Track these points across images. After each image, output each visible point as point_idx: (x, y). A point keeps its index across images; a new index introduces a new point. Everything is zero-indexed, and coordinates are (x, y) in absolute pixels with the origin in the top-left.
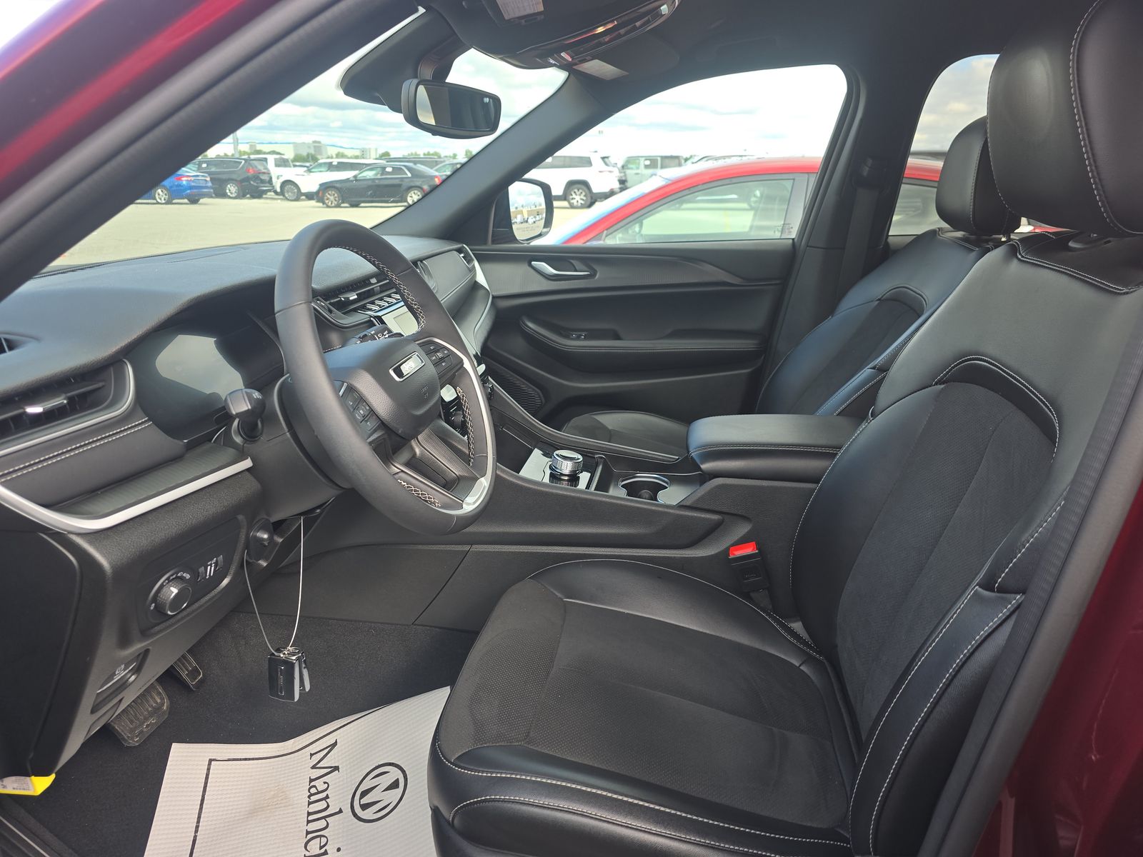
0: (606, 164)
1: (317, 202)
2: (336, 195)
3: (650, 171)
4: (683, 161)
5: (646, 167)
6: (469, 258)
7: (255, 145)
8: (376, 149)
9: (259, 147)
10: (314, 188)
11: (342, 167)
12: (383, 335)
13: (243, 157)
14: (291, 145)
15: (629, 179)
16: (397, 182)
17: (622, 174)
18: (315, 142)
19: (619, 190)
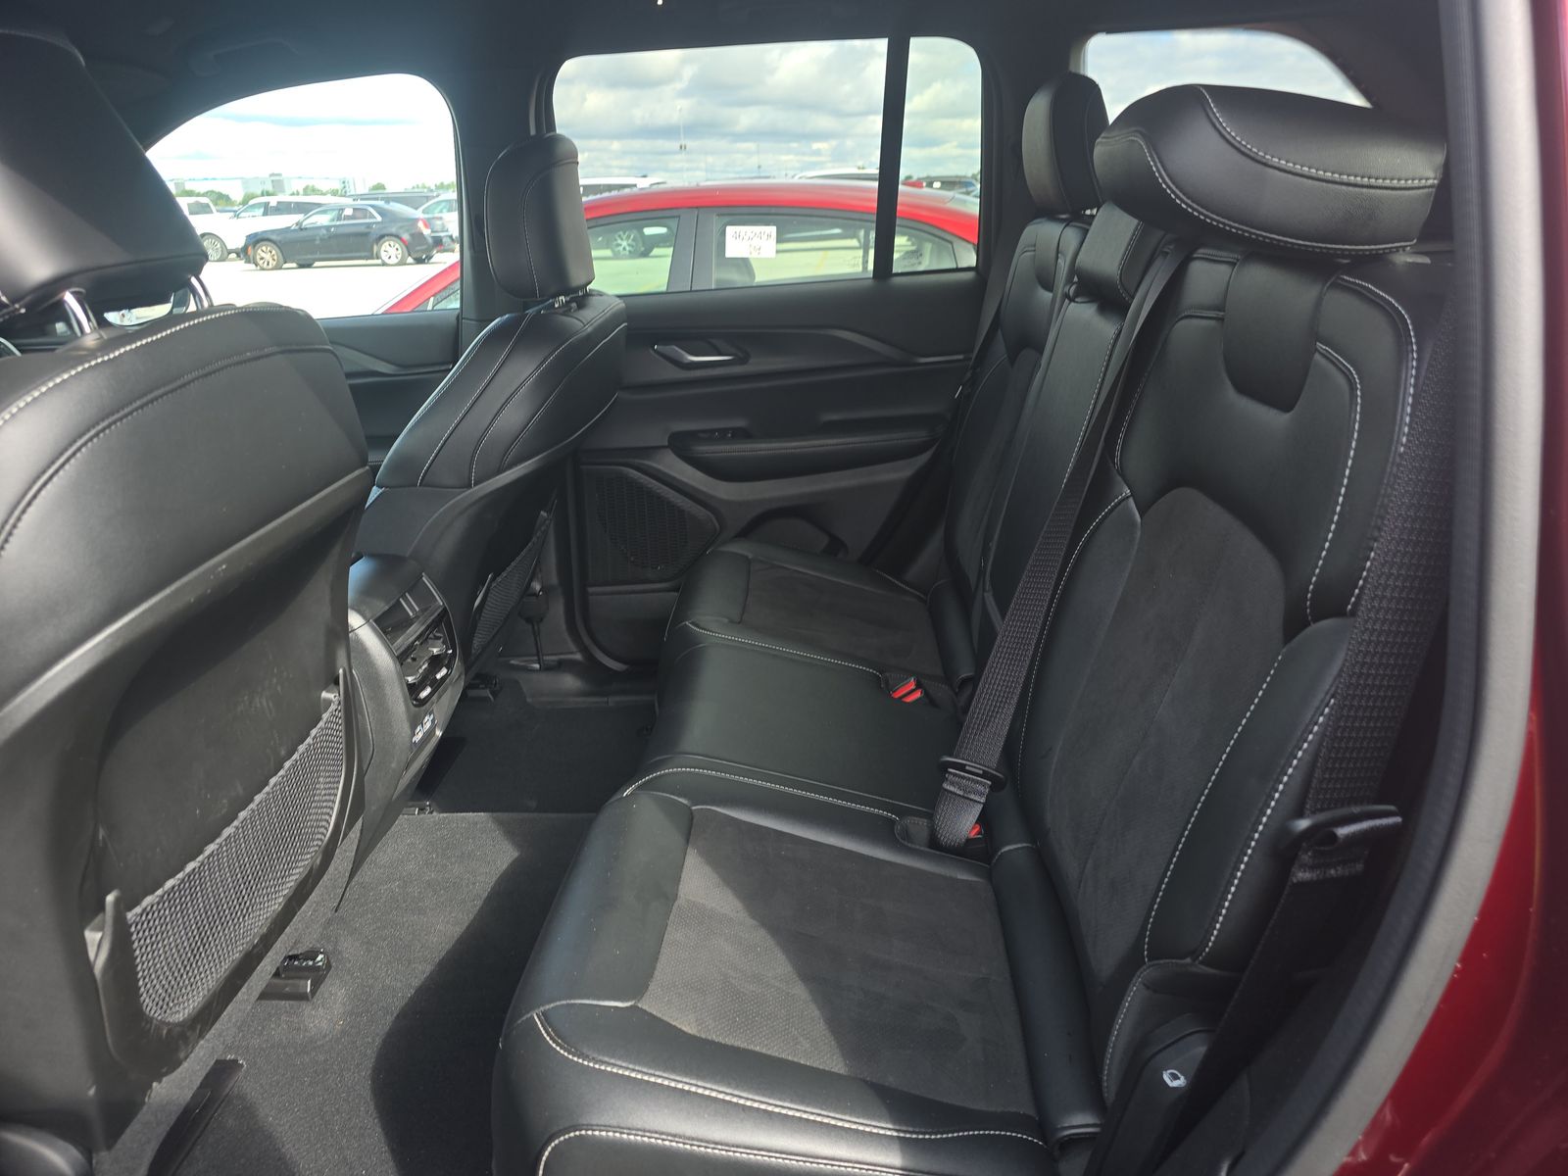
1: (246, 262)
2: (274, 252)
7: (183, 184)
8: (330, 180)
9: (188, 187)
10: (240, 243)
11: (283, 208)
14: (240, 181)
16: (362, 229)
18: (272, 175)
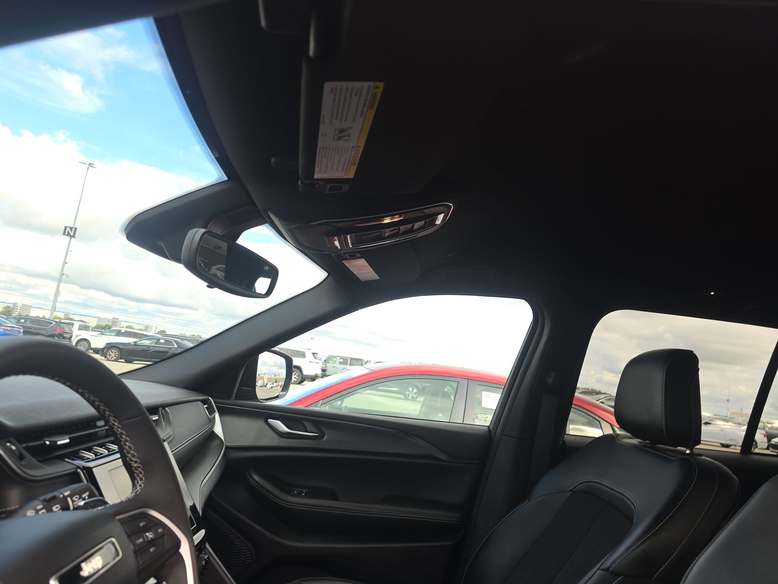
0: (315, 358)
1: (101, 356)
3: (342, 366)
4: (364, 363)
5: (340, 363)
6: (211, 410)
7: (69, 315)
8: (157, 327)
9: (71, 316)
12: (80, 497)
13: (55, 320)
14: (96, 318)
15: (328, 369)
16: (166, 350)
17: (324, 366)
18: (114, 318)
19: (321, 375)
